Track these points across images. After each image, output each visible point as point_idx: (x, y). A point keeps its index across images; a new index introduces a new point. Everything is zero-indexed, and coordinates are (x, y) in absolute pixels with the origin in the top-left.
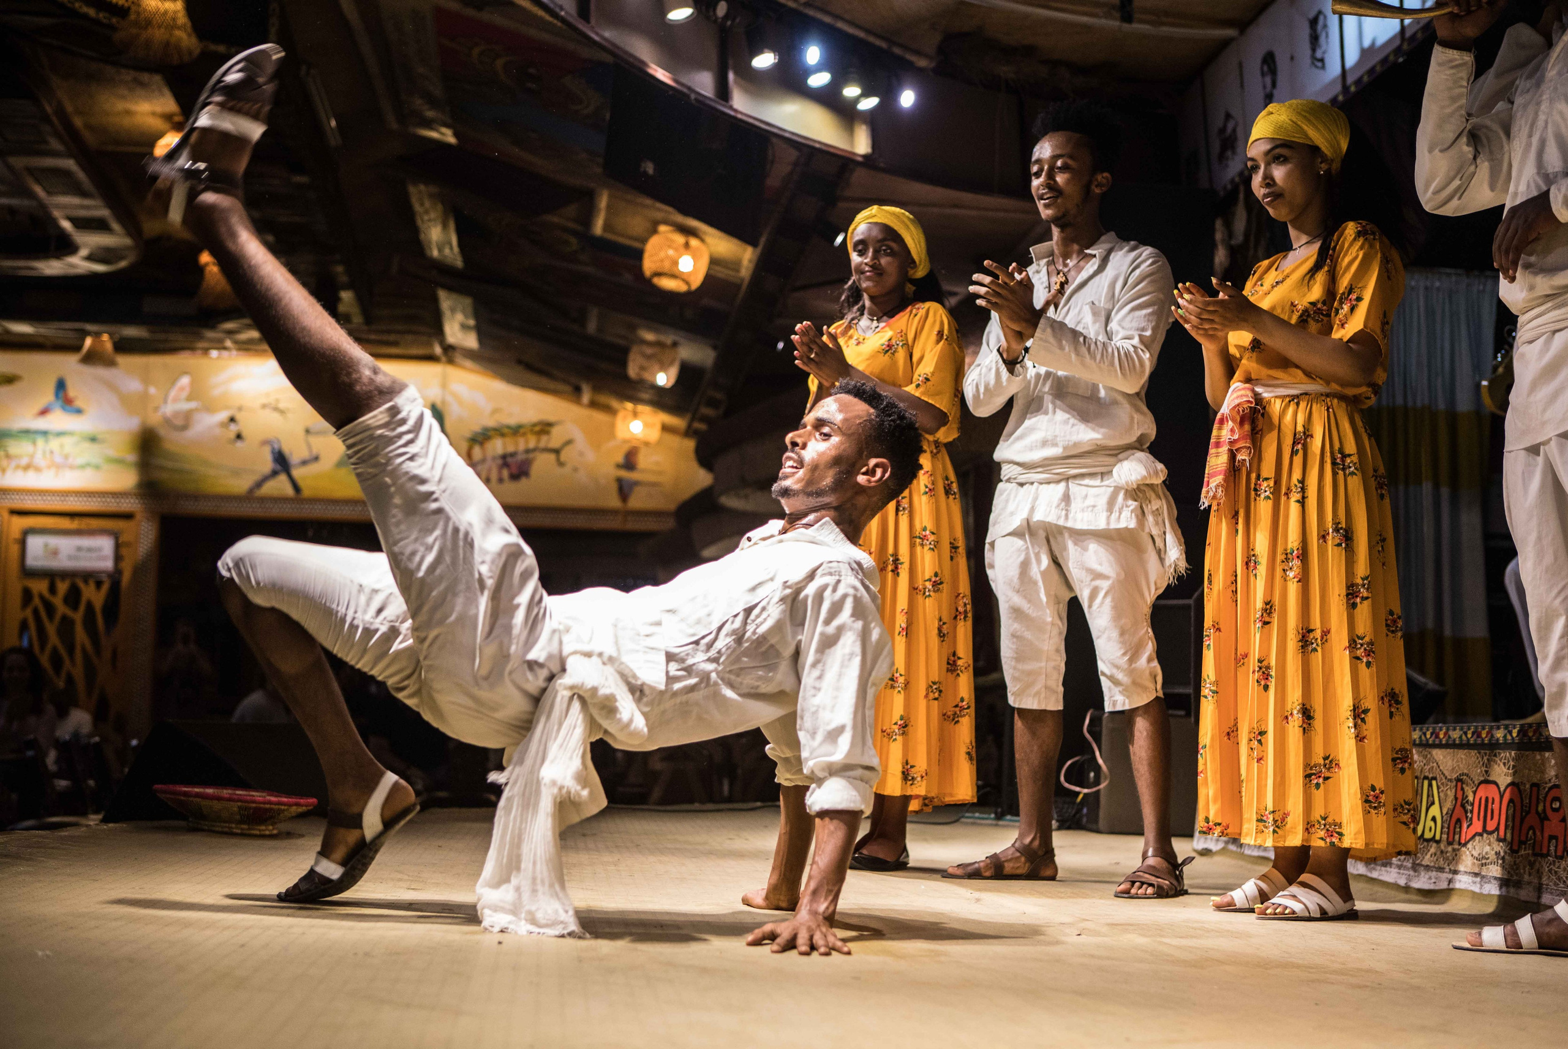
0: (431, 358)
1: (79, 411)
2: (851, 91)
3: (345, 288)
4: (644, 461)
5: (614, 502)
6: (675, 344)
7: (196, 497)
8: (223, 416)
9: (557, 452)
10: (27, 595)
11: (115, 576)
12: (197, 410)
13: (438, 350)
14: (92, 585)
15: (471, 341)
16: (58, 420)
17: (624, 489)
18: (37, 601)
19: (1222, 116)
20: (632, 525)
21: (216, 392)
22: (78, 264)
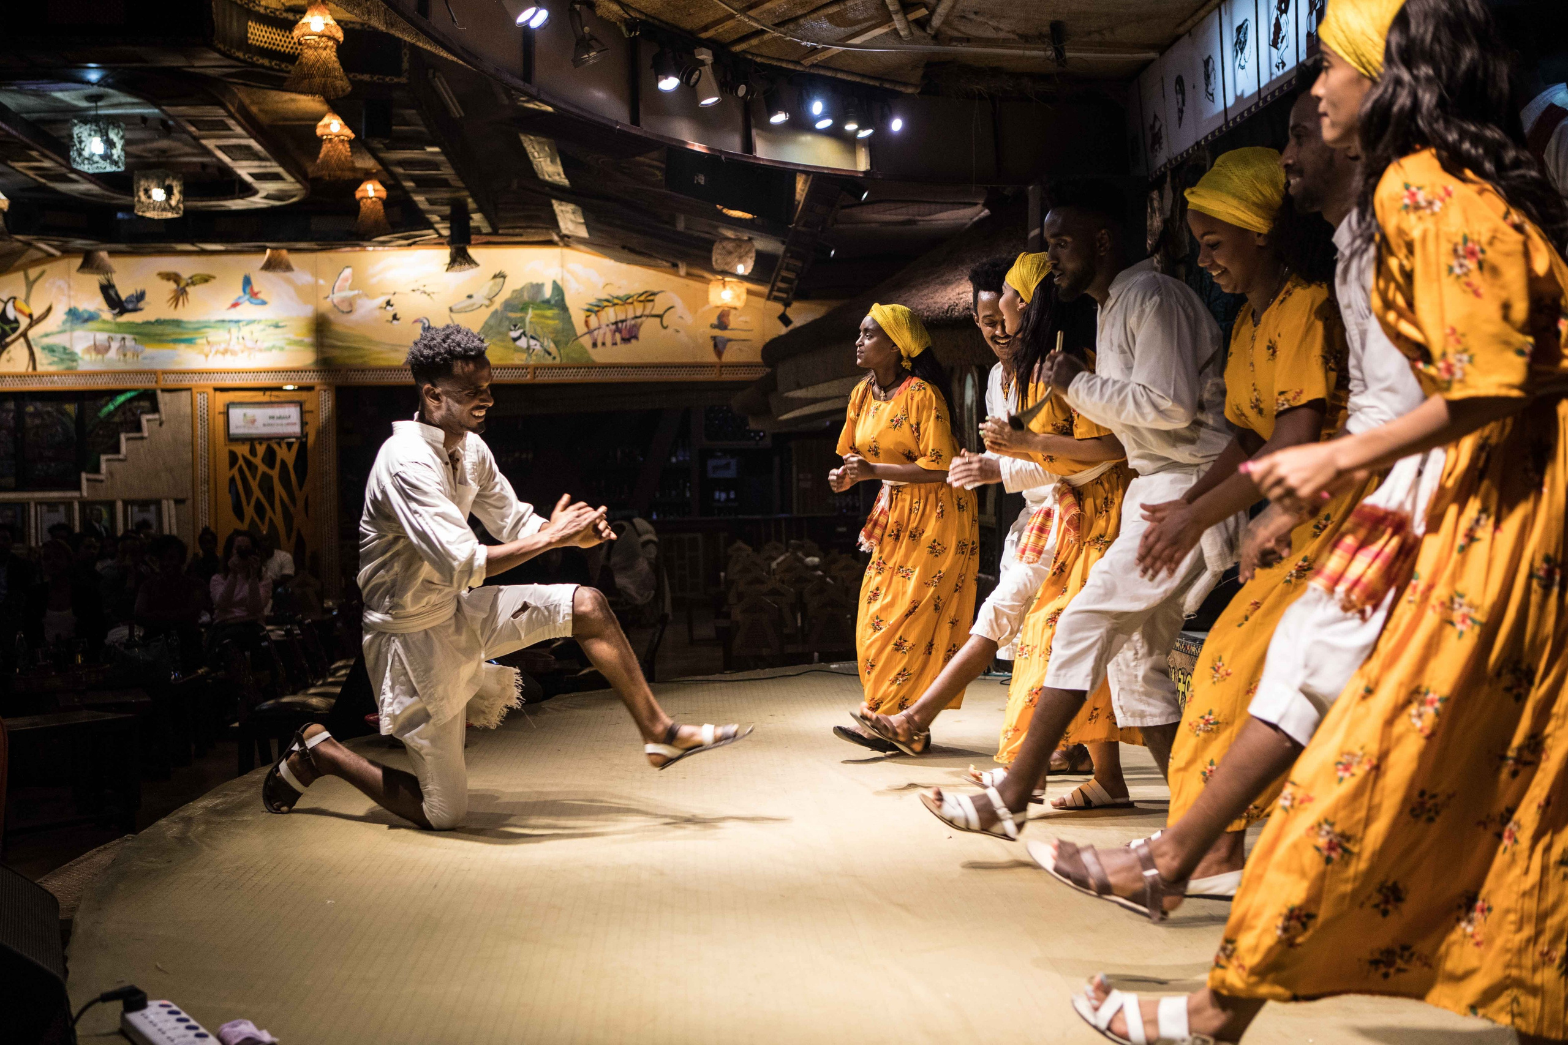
0: (550, 243)
1: (264, 303)
2: (851, 127)
3: (475, 212)
4: (733, 321)
5: (712, 358)
6: (750, 239)
7: (363, 370)
8: (381, 300)
9: (660, 316)
10: (233, 458)
11: (302, 438)
12: (358, 296)
13: (556, 238)
14: (284, 446)
15: (583, 233)
16: (248, 311)
17: (719, 346)
18: (241, 461)
19: (1152, 119)
20: (727, 376)
21: (374, 281)
22: (257, 202)
